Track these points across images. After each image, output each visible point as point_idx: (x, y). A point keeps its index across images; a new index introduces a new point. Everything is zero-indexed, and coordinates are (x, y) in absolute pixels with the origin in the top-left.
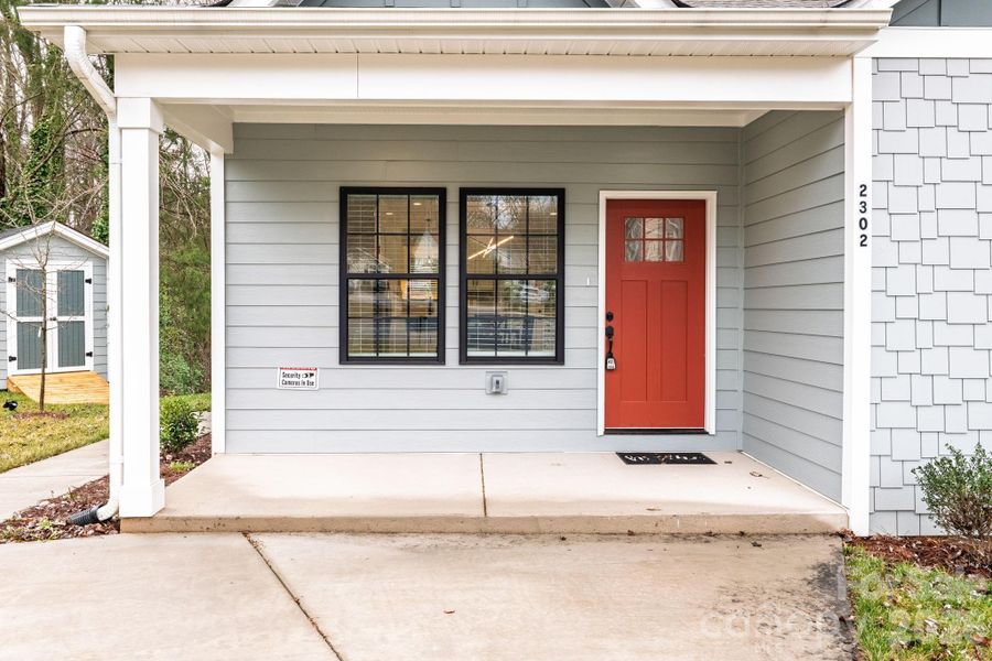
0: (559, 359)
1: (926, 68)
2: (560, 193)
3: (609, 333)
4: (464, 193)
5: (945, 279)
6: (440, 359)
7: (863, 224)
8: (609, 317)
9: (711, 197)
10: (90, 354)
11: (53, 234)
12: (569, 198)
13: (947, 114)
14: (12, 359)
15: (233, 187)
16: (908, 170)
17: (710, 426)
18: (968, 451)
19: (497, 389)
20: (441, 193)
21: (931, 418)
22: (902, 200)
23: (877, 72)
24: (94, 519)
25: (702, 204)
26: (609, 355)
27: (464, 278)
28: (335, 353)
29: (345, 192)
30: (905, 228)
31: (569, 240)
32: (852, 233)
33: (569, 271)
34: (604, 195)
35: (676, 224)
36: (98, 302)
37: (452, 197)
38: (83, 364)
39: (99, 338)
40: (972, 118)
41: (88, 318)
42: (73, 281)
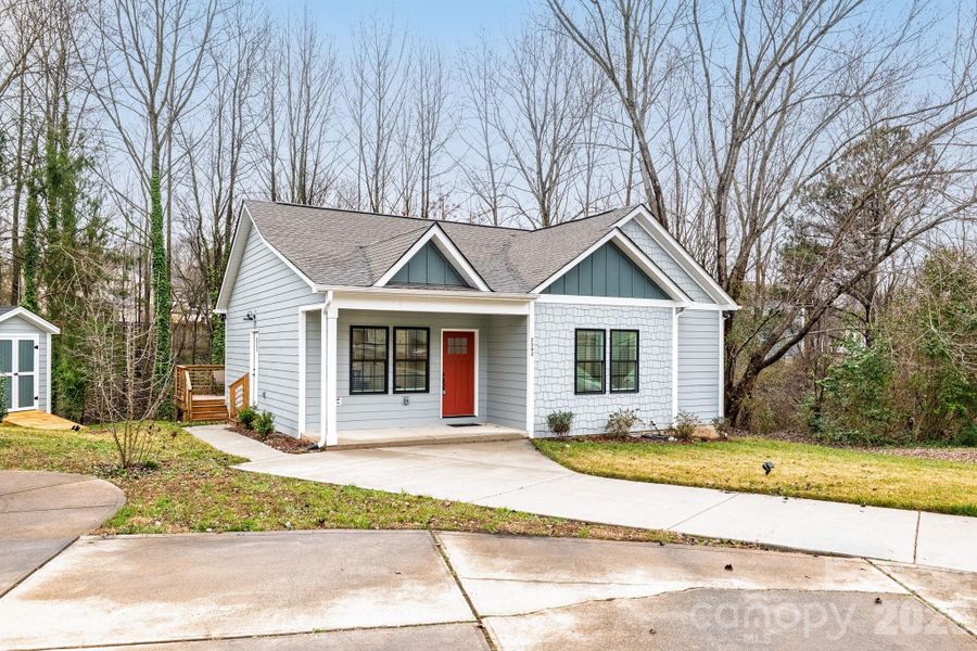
0: (427, 391)
1: (547, 306)
2: (428, 329)
3: (443, 380)
4: (395, 328)
5: (551, 365)
6: (386, 392)
7: (532, 349)
8: (444, 375)
9: (477, 331)
10: (36, 398)
11: (19, 316)
12: (431, 331)
13: (552, 319)
16: (543, 334)
17: (476, 413)
18: (557, 412)
19: (406, 402)
20: (387, 328)
21: (548, 404)
23: (535, 306)
24: (316, 447)
25: (473, 333)
26: (444, 389)
27: (395, 360)
28: (348, 391)
29: (352, 327)
30: (542, 351)
31: (431, 346)
32: (529, 352)
33: (431, 358)
34: (443, 330)
35: (465, 341)
36: (43, 362)
37: (391, 330)
38: (32, 405)
39: (42, 387)
40: (557, 320)
41: (36, 373)
42: (27, 348)
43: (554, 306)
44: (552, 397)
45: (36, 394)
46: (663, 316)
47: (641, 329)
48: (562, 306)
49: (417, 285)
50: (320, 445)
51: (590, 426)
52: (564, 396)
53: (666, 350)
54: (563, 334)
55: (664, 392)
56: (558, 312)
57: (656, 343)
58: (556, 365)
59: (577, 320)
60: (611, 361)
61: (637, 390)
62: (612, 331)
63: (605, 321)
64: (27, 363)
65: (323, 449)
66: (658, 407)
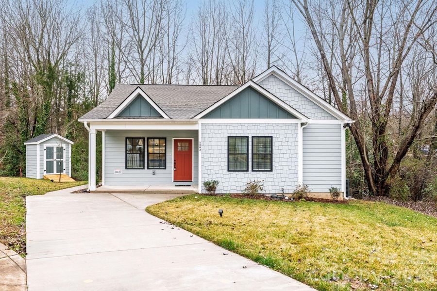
0: (165, 168)
1: (209, 125)
2: (165, 139)
3: (175, 163)
4: (148, 138)
5: (212, 155)
7: (200, 147)
8: (175, 161)
9: (193, 139)
10: (64, 170)
11: (55, 137)
12: (167, 139)
13: (212, 131)
14: (45, 171)
15: (106, 138)
16: (207, 139)
17: (193, 181)
19: (154, 174)
20: (144, 138)
21: (211, 176)
22: (206, 144)
23: (202, 125)
24: (86, 191)
25: (192, 140)
26: (175, 167)
27: (148, 154)
28: (125, 167)
29: (126, 138)
30: (206, 148)
31: (167, 147)
32: (199, 149)
33: (167, 152)
34: (173, 139)
35: (187, 144)
36: (67, 155)
37: (146, 139)
38: (63, 172)
39: (67, 165)
40: (216, 132)
41: (64, 160)
42: (60, 150)
43: (214, 125)
44: (213, 172)
45: (64, 168)
46: (291, 128)
47: (274, 136)
48: (220, 124)
49: (134, 117)
50: (88, 190)
51: (238, 188)
52: (221, 172)
53: (294, 148)
54: (220, 139)
55: (292, 171)
56: (217, 127)
57: (286, 143)
58: (215, 156)
59: (229, 132)
60: (253, 154)
61: (271, 170)
62: (253, 137)
63: (249, 131)
64: (60, 156)
65: (89, 192)
66: (288, 180)
